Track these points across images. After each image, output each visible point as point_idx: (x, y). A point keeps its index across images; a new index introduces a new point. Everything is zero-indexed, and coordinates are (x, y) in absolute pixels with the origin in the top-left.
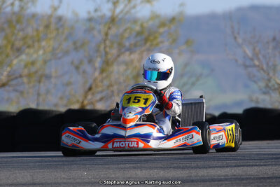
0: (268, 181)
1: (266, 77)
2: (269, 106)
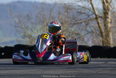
0: (24, 76)
1: (24, 32)
2: (25, 44)
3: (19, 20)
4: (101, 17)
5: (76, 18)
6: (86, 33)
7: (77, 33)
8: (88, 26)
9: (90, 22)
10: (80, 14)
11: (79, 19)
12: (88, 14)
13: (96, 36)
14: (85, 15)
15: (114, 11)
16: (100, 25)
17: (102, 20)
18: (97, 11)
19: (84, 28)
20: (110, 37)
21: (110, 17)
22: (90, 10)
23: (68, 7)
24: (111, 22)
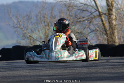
3: (18, 20)
4: (105, 14)
5: (78, 16)
6: (90, 31)
7: (79, 32)
8: (91, 24)
9: (94, 19)
10: (82, 11)
11: (82, 17)
12: (91, 11)
13: (100, 34)
14: (87, 12)
15: (118, 7)
16: (104, 22)
17: (106, 17)
18: (100, 7)
19: (87, 27)
20: (115, 35)
21: (114, 14)
22: (93, 7)
23: (70, 5)
24: (116, 19)
